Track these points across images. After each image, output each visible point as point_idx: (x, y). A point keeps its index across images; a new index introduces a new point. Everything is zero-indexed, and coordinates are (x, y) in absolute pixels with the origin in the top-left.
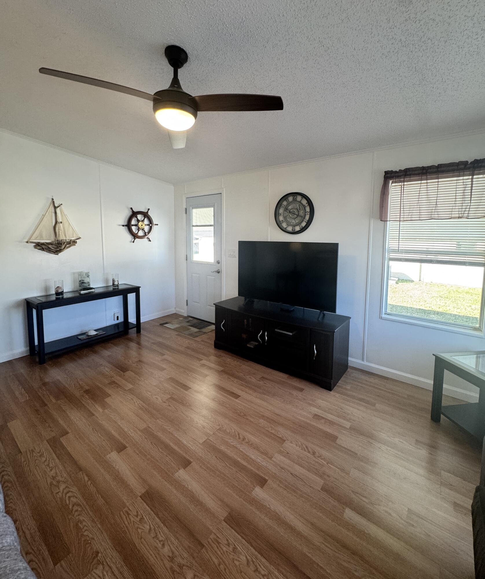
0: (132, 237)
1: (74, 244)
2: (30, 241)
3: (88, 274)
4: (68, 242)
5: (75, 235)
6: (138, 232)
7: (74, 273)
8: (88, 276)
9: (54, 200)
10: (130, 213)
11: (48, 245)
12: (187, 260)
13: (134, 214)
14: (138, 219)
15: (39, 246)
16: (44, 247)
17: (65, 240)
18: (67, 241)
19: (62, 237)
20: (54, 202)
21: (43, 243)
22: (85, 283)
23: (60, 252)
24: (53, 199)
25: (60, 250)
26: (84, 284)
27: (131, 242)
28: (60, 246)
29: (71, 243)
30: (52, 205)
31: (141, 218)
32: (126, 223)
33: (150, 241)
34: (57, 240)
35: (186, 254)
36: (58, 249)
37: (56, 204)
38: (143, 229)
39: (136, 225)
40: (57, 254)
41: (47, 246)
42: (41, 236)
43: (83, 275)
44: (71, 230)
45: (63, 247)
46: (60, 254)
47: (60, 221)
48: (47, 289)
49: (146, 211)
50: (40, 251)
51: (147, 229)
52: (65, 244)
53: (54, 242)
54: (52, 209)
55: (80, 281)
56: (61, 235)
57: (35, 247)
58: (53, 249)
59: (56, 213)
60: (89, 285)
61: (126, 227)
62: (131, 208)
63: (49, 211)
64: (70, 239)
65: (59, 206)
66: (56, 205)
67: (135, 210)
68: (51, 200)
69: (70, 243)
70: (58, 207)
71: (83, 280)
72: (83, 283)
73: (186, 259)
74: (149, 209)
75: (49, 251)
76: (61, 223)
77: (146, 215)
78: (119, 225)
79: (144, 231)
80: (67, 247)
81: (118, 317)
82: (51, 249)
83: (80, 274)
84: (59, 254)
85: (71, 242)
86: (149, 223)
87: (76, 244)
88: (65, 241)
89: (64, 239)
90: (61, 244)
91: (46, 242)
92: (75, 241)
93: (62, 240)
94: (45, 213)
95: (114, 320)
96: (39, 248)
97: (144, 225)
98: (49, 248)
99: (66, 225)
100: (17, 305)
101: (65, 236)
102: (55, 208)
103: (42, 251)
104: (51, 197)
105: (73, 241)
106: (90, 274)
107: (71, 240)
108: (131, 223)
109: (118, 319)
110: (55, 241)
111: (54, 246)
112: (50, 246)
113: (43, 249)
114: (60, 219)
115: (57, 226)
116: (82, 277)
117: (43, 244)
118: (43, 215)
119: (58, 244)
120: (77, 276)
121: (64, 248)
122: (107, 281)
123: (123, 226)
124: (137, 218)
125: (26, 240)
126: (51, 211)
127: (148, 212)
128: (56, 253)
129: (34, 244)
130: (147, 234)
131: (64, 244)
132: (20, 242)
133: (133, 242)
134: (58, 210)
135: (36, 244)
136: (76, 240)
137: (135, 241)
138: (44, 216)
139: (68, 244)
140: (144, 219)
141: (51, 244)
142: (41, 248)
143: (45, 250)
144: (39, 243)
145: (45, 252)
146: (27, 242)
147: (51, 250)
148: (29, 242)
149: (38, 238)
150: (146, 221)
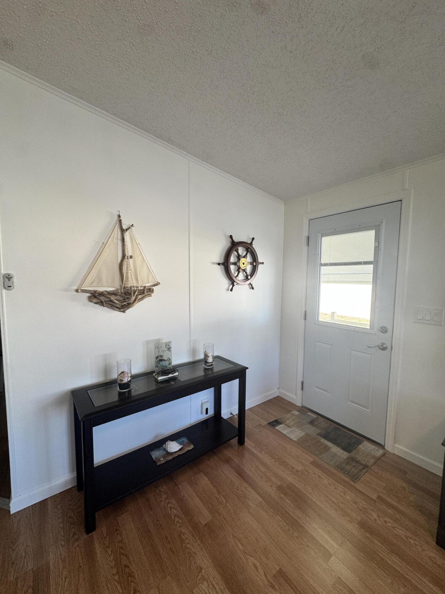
0: (229, 283)
1: (149, 293)
2: (82, 288)
3: (169, 345)
4: (141, 290)
5: (151, 279)
6: (238, 274)
7: (148, 342)
8: (169, 349)
9: (122, 218)
10: (229, 244)
11: (109, 296)
12: (305, 319)
13: (234, 245)
14: (238, 254)
15: (95, 297)
16: (103, 299)
17: (136, 287)
18: (140, 288)
19: (131, 283)
20: (120, 221)
21: (102, 292)
22: (164, 360)
23: (128, 308)
24: (119, 216)
25: (128, 304)
26: (163, 362)
27: (228, 290)
28: (128, 298)
29: (146, 293)
30: (117, 228)
31: (242, 254)
32: (222, 261)
33: (253, 288)
34: (124, 288)
35: (304, 310)
36: (125, 303)
37: (125, 224)
38: (244, 270)
39: (235, 264)
40: (124, 312)
41: (108, 298)
42: (99, 279)
43: (161, 347)
44: (145, 268)
45: (133, 298)
46: (129, 311)
47: (130, 254)
48: (106, 370)
49: (249, 242)
50: (97, 305)
51: (249, 269)
52: (136, 293)
53: (119, 291)
54: (117, 233)
55: (157, 358)
56: (130, 279)
57: (90, 299)
58: (117, 302)
59: (123, 240)
60: (170, 364)
61: (223, 266)
62: (231, 237)
63: (113, 236)
64: (144, 285)
65: (129, 228)
66: (124, 227)
67: (236, 239)
68: (116, 218)
69: (143, 293)
70: (127, 230)
71: (162, 356)
72: (161, 360)
73: (303, 317)
74: (253, 239)
75: (111, 305)
76: (131, 257)
77: (249, 248)
78: (213, 263)
79: (246, 273)
80: (138, 298)
81: (207, 409)
82: (114, 302)
83: (158, 345)
84: (127, 311)
85: (145, 291)
86: (252, 261)
87: (152, 294)
88: (135, 289)
89: (135, 285)
90: (130, 294)
91: (106, 291)
92: (150, 289)
93: (131, 287)
94: (106, 240)
95: (202, 413)
96: (95, 300)
97: (246, 263)
98: (111, 301)
99: (139, 261)
100: (59, 401)
101: (137, 280)
102: (123, 231)
103: (101, 306)
104: (117, 213)
105: (147, 289)
106: (173, 346)
107: (145, 287)
108: (230, 260)
109: (207, 413)
110: (121, 290)
111: (118, 297)
112: (113, 298)
113: (101, 303)
114: (129, 252)
115: (124, 262)
116: (160, 351)
117: (102, 294)
118: (103, 243)
119: (126, 295)
120: (152, 346)
121: (135, 300)
122: (194, 352)
123: (219, 264)
124: (237, 252)
125: (76, 288)
126: (116, 236)
127: (252, 242)
128: (122, 310)
129: (89, 295)
130: (249, 277)
131: (134, 293)
132: (66, 290)
133: (231, 290)
134: (127, 235)
135: (91, 294)
136: (152, 288)
137: (234, 288)
138: (104, 245)
139: (140, 294)
140: (246, 254)
141: (114, 293)
142: (99, 301)
143: (105, 304)
144: (95, 292)
145: (105, 308)
146: (77, 291)
147: (114, 304)
148: (80, 291)
149: (94, 284)
150: (249, 259)
